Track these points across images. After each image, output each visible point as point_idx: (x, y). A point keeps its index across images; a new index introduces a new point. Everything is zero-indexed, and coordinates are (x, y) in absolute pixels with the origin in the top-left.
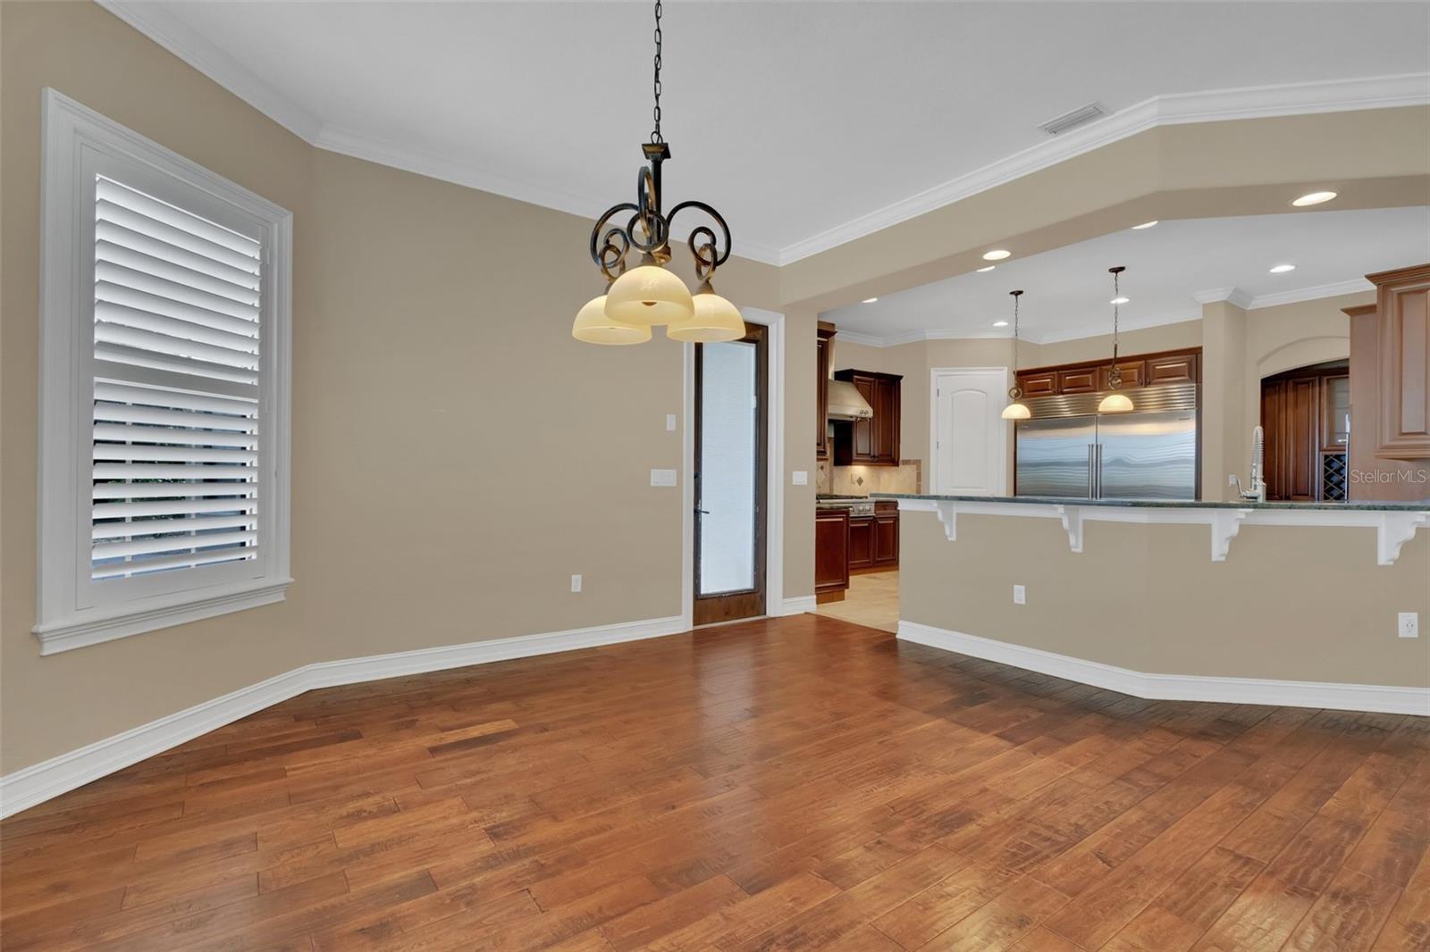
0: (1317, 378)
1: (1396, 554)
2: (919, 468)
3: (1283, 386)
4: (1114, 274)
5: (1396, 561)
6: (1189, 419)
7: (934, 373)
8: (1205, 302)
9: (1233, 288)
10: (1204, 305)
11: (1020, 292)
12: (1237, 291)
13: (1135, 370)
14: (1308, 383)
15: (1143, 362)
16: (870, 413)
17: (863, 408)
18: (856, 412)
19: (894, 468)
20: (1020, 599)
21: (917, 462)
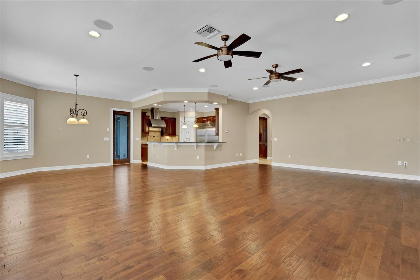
7: (181, 118)
16: (165, 126)
17: (164, 125)
18: (162, 126)
19: (175, 137)
20: (158, 157)
21: (178, 136)
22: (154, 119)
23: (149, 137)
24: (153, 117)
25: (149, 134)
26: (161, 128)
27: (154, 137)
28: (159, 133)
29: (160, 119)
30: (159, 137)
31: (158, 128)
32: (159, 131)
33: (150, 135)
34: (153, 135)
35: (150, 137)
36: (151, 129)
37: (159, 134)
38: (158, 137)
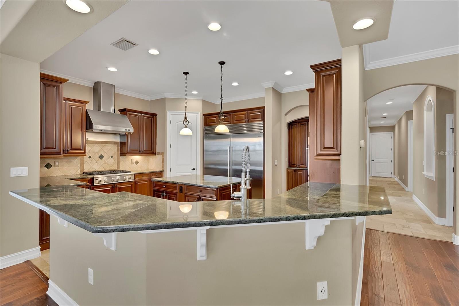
0: (307, 122)
1: (315, 243)
2: (163, 156)
3: (297, 125)
4: (221, 65)
5: (314, 247)
6: (261, 137)
7: (169, 113)
8: (266, 88)
9: (274, 82)
10: (266, 89)
11: (188, 73)
12: (276, 83)
13: (244, 115)
14: (304, 124)
15: (246, 112)
16: (132, 130)
17: (127, 128)
18: (123, 130)
19: (154, 156)
20: (91, 280)
21: (162, 154)
22: (102, 110)
23: (86, 158)
24: (98, 107)
25: (85, 150)
26: (121, 135)
27: (101, 157)
28: (116, 148)
29: (119, 113)
30: (115, 157)
31: (111, 136)
32: (115, 143)
33: (88, 154)
34: (98, 153)
35: (90, 157)
36: (90, 137)
37: (114, 150)
38: (112, 157)
